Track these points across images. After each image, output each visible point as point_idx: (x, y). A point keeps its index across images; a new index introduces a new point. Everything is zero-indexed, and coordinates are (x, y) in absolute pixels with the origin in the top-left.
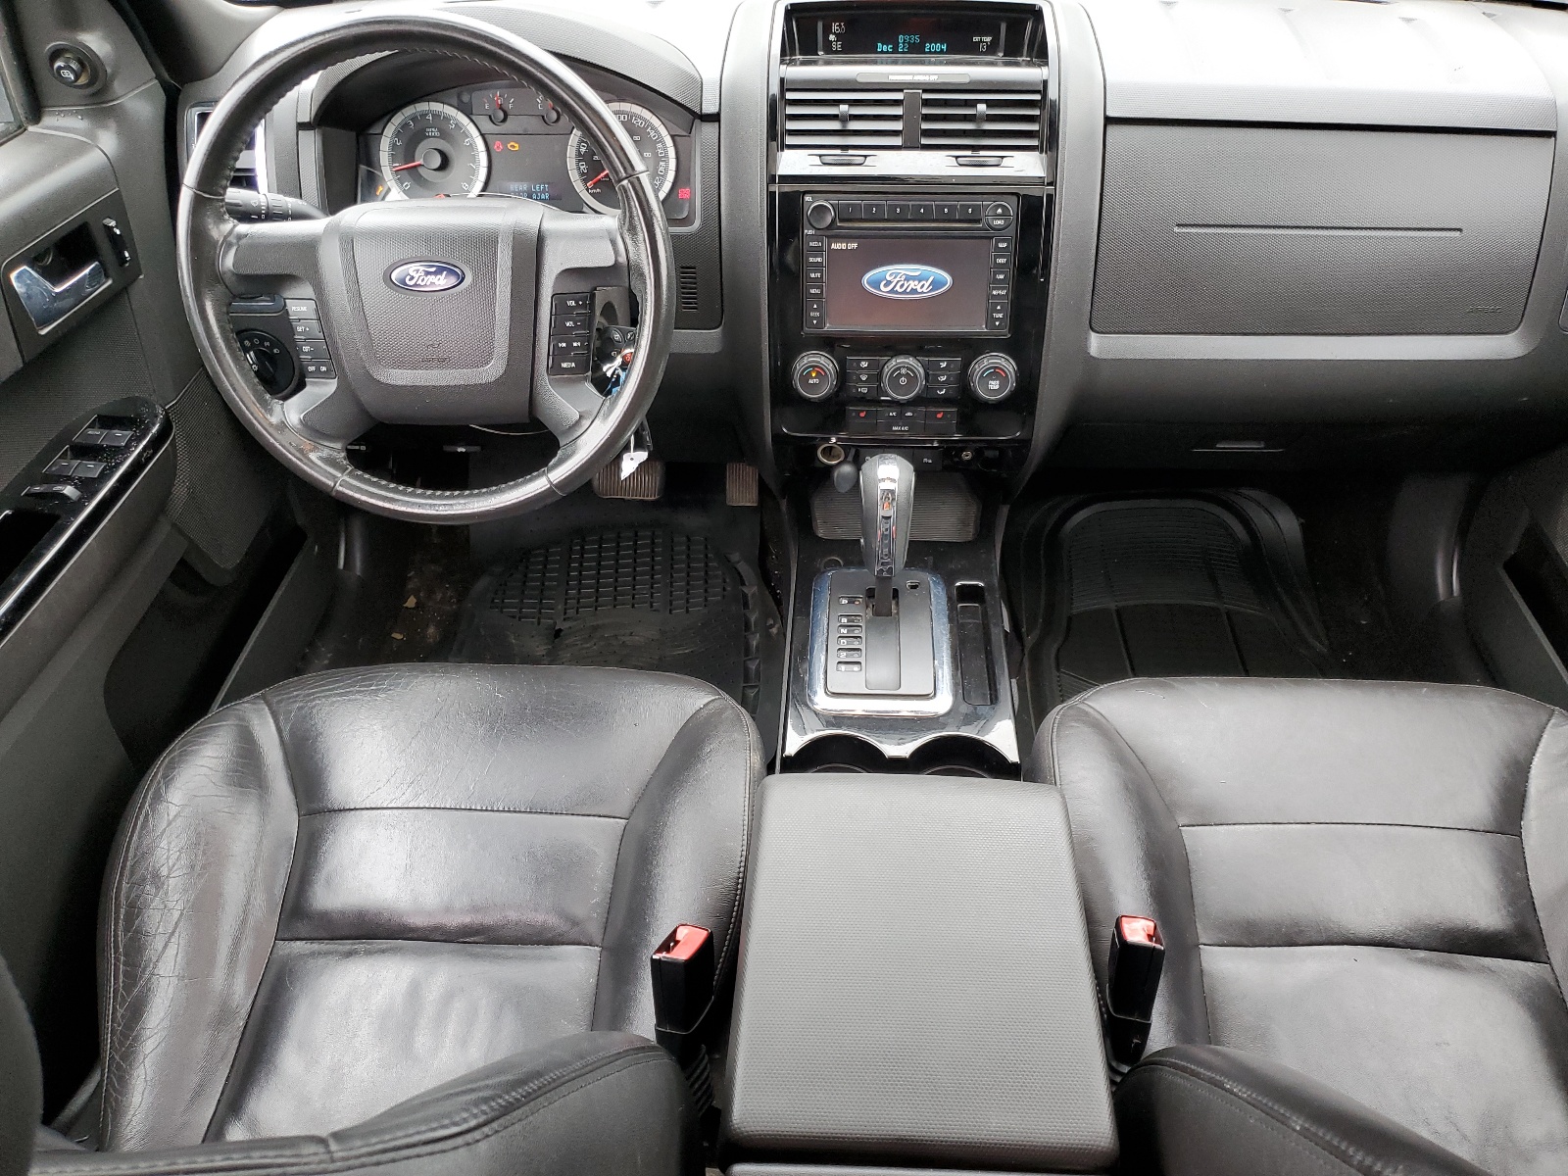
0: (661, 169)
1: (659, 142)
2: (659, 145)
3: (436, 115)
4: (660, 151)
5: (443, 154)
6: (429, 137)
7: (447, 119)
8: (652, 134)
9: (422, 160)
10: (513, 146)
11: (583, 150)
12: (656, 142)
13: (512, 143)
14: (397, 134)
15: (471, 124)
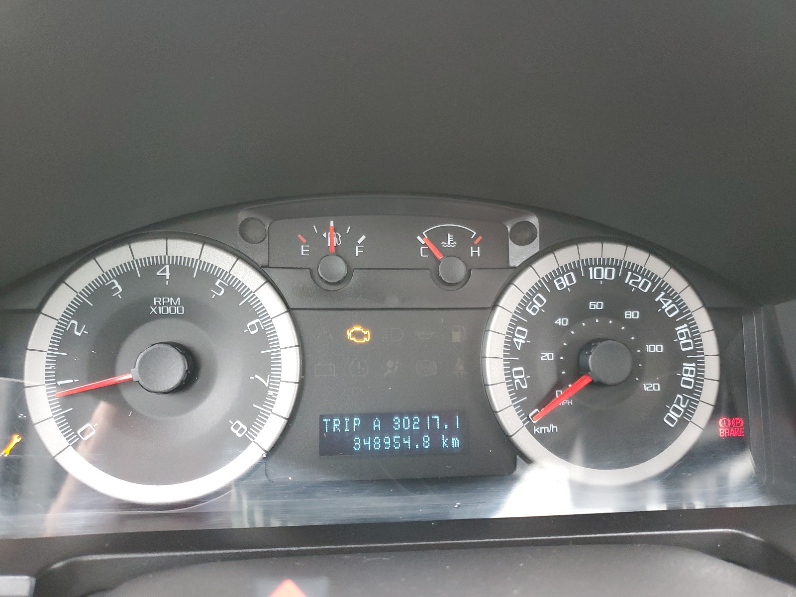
0: (687, 377)
1: (681, 323)
2: (682, 329)
3: (181, 268)
4: (683, 340)
5: (187, 353)
6: (158, 316)
7: (208, 276)
8: (667, 306)
9: (135, 370)
10: (358, 335)
11: (520, 340)
12: (674, 322)
13: (357, 329)
14: (79, 311)
15: (267, 288)
